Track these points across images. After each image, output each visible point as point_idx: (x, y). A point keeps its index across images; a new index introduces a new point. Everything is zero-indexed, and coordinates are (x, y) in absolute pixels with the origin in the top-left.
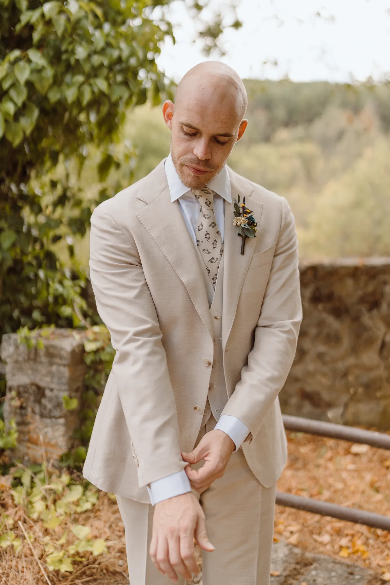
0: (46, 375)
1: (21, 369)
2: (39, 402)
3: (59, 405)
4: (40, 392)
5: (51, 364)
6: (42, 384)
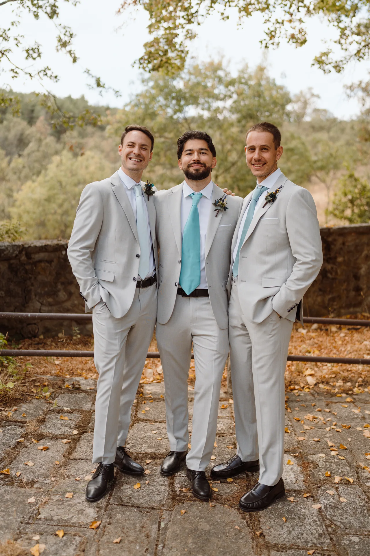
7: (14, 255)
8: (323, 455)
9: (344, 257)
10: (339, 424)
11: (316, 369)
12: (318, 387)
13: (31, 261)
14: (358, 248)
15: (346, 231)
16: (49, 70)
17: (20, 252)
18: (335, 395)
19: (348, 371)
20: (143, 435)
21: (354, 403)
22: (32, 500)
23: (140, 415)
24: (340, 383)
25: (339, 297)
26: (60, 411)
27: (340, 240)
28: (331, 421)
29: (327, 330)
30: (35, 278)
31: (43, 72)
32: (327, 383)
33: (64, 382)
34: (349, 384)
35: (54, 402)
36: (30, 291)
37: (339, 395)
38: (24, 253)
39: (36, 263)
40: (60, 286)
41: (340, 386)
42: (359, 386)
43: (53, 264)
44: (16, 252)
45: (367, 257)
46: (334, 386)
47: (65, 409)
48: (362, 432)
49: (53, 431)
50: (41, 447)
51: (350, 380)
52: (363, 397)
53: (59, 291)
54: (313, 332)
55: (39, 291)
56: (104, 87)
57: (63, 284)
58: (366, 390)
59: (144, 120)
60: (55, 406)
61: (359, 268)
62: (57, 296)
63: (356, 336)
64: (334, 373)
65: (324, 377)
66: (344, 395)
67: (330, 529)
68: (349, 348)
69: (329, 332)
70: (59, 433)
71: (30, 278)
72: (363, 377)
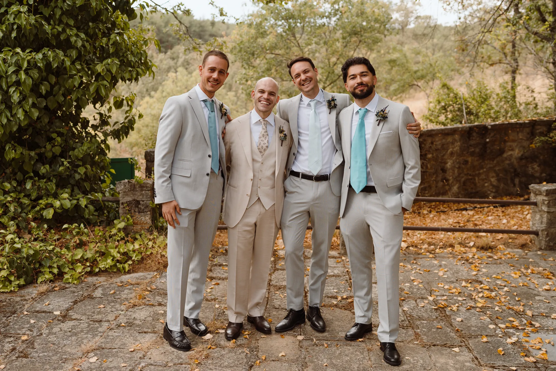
0: (140, 195)
1: (127, 195)
2: (138, 207)
3: (147, 206)
4: (137, 203)
5: (142, 190)
6: (138, 199)
8: (409, 284)
9: (433, 154)
10: (422, 269)
11: (408, 238)
12: (409, 249)
14: (444, 147)
15: (434, 133)
16: (182, 5)
18: (421, 254)
19: (432, 238)
20: (283, 277)
21: (434, 258)
22: (217, 306)
23: (277, 267)
24: (426, 246)
25: (430, 187)
26: (220, 265)
27: (429, 140)
28: (416, 269)
29: (419, 213)
31: (177, 7)
32: (416, 247)
33: (218, 250)
34: (432, 247)
35: (215, 260)
37: (424, 254)
41: (425, 248)
42: (440, 248)
45: (452, 154)
46: (421, 249)
47: (224, 264)
48: (438, 273)
49: (220, 275)
50: (214, 283)
51: (434, 244)
52: (443, 255)
54: (408, 214)
56: (226, 16)
58: (445, 251)
59: (256, 39)
60: (216, 262)
61: (446, 163)
63: (443, 216)
64: (421, 240)
65: (414, 242)
66: (428, 254)
67: (409, 318)
68: (435, 224)
69: (421, 214)
70: (224, 276)
72: (444, 242)
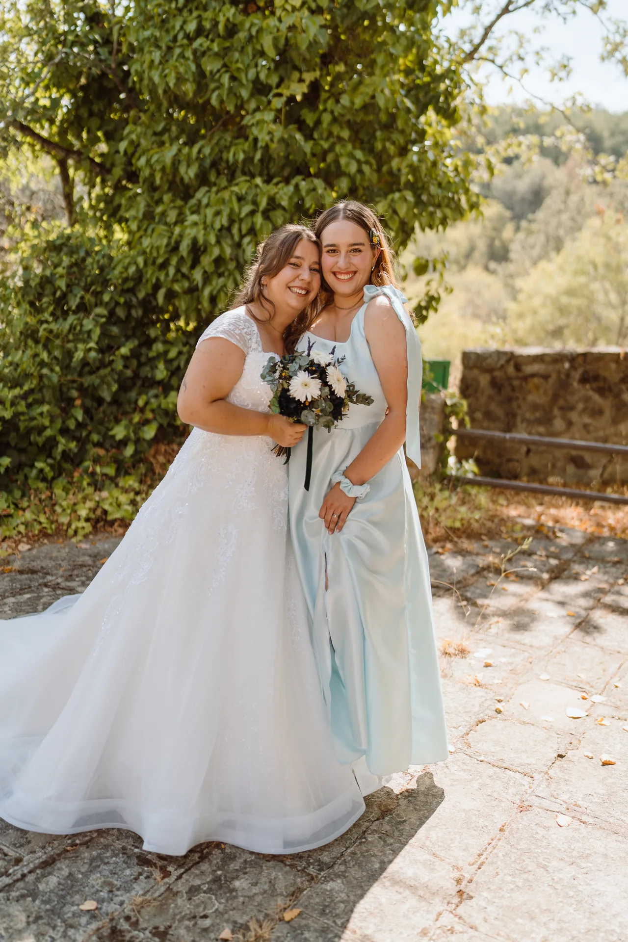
7: (499, 365)
13: (520, 375)
17: (508, 361)
30: (524, 399)
36: (514, 415)
38: (512, 363)
39: (526, 378)
40: (556, 412)
43: (551, 381)
44: (502, 362)
53: (555, 417)
55: (528, 415)
57: (561, 408)
62: (551, 425)
71: (517, 398)
